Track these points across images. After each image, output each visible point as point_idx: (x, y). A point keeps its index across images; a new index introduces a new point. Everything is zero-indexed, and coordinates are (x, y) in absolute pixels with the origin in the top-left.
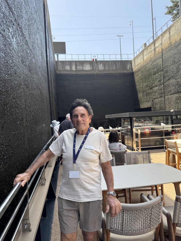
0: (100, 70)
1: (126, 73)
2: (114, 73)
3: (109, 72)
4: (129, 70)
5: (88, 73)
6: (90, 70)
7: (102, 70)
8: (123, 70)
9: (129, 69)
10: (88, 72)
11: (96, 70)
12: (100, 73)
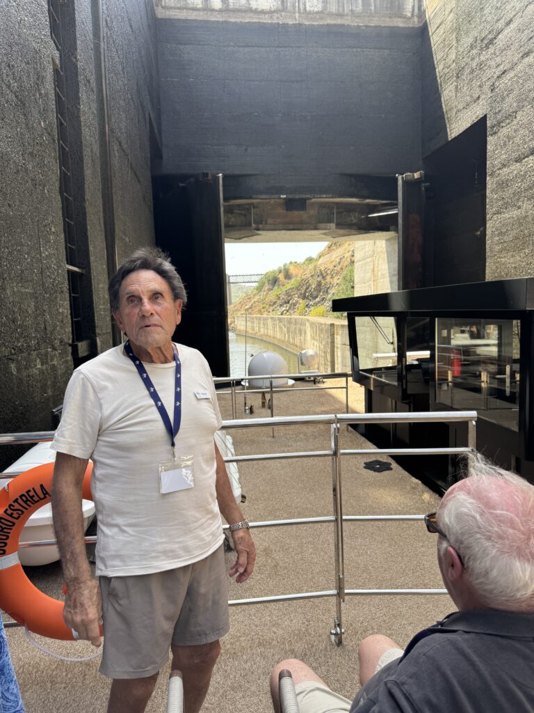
0: (310, 13)
1: (398, 27)
2: (359, 27)
3: (339, 21)
4: (410, 18)
5: (266, 19)
6: (274, 12)
7: (317, 13)
8: (390, 17)
9: (409, 15)
10: (267, 16)
11: (294, 13)
12: (307, 23)
